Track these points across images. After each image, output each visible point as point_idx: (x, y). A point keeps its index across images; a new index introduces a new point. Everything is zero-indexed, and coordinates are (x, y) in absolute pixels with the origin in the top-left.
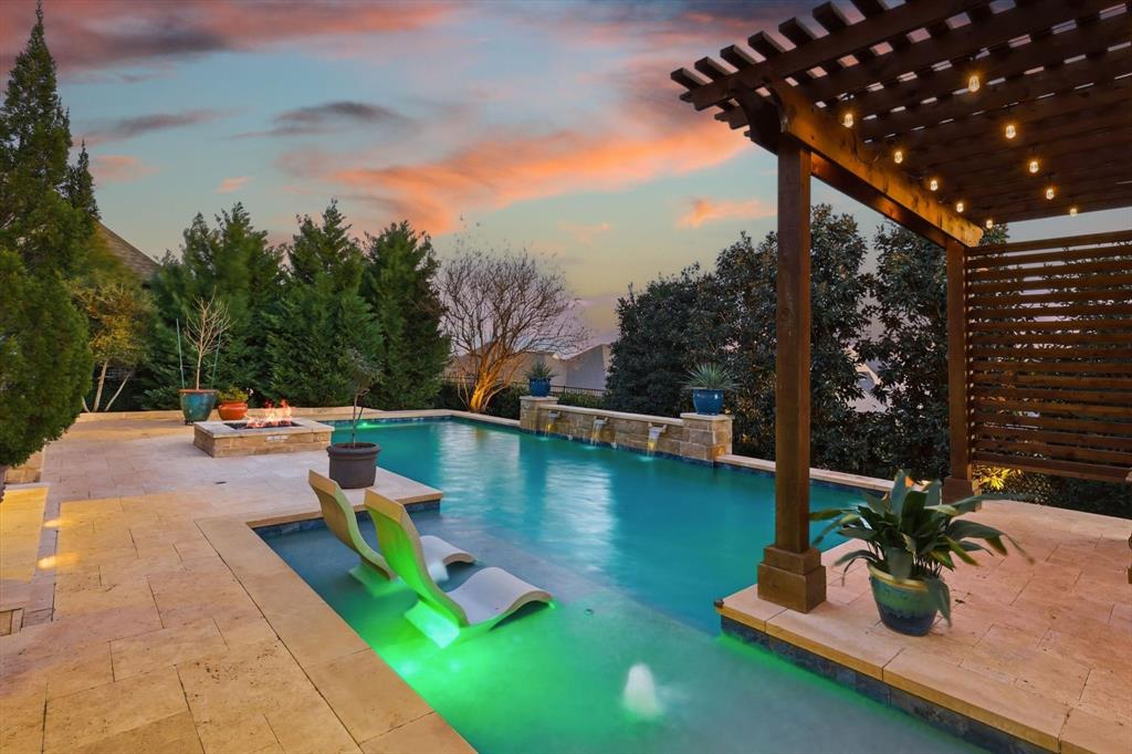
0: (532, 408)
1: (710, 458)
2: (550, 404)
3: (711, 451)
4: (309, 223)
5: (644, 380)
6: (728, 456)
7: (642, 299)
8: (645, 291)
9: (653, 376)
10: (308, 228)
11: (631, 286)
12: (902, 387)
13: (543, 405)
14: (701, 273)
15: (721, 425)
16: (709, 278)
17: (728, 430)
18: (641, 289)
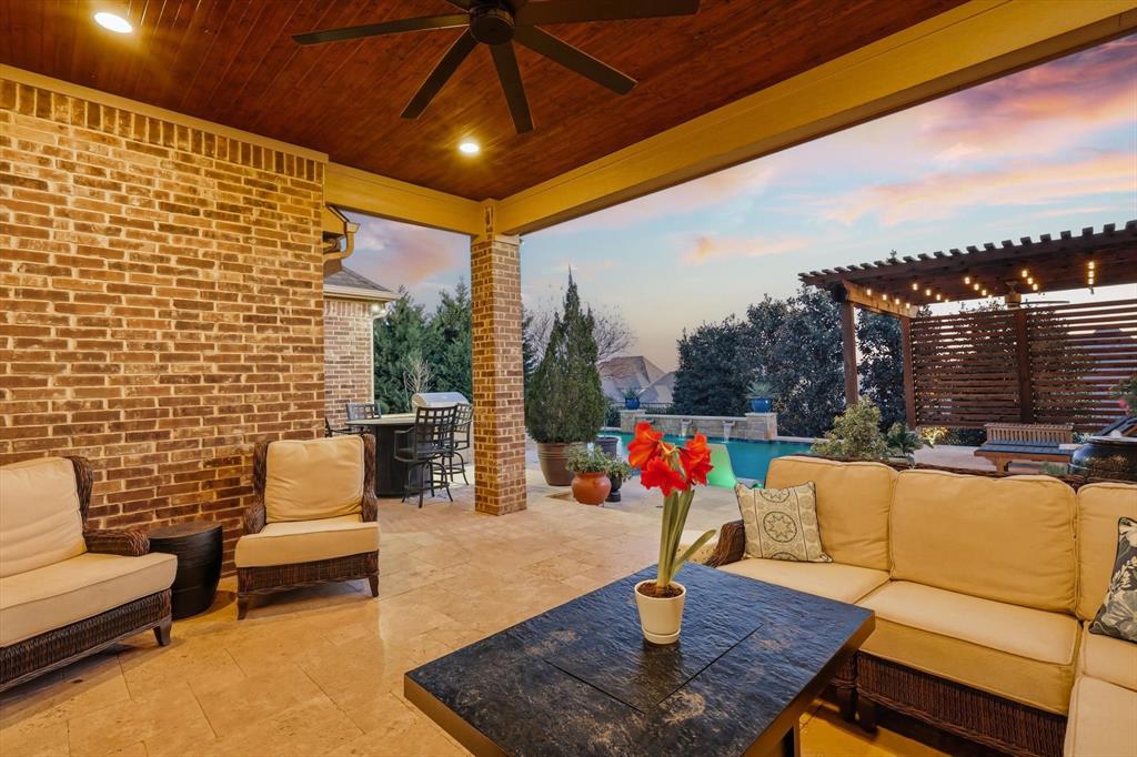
0: (630, 418)
1: (766, 437)
2: (640, 414)
3: (767, 435)
4: (446, 296)
5: (704, 395)
6: (775, 437)
7: (694, 339)
8: (695, 333)
9: (711, 391)
10: (447, 302)
11: (684, 330)
12: (875, 390)
13: (638, 415)
14: (735, 321)
15: (771, 419)
16: (743, 325)
17: (774, 421)
18: (692, 331)
